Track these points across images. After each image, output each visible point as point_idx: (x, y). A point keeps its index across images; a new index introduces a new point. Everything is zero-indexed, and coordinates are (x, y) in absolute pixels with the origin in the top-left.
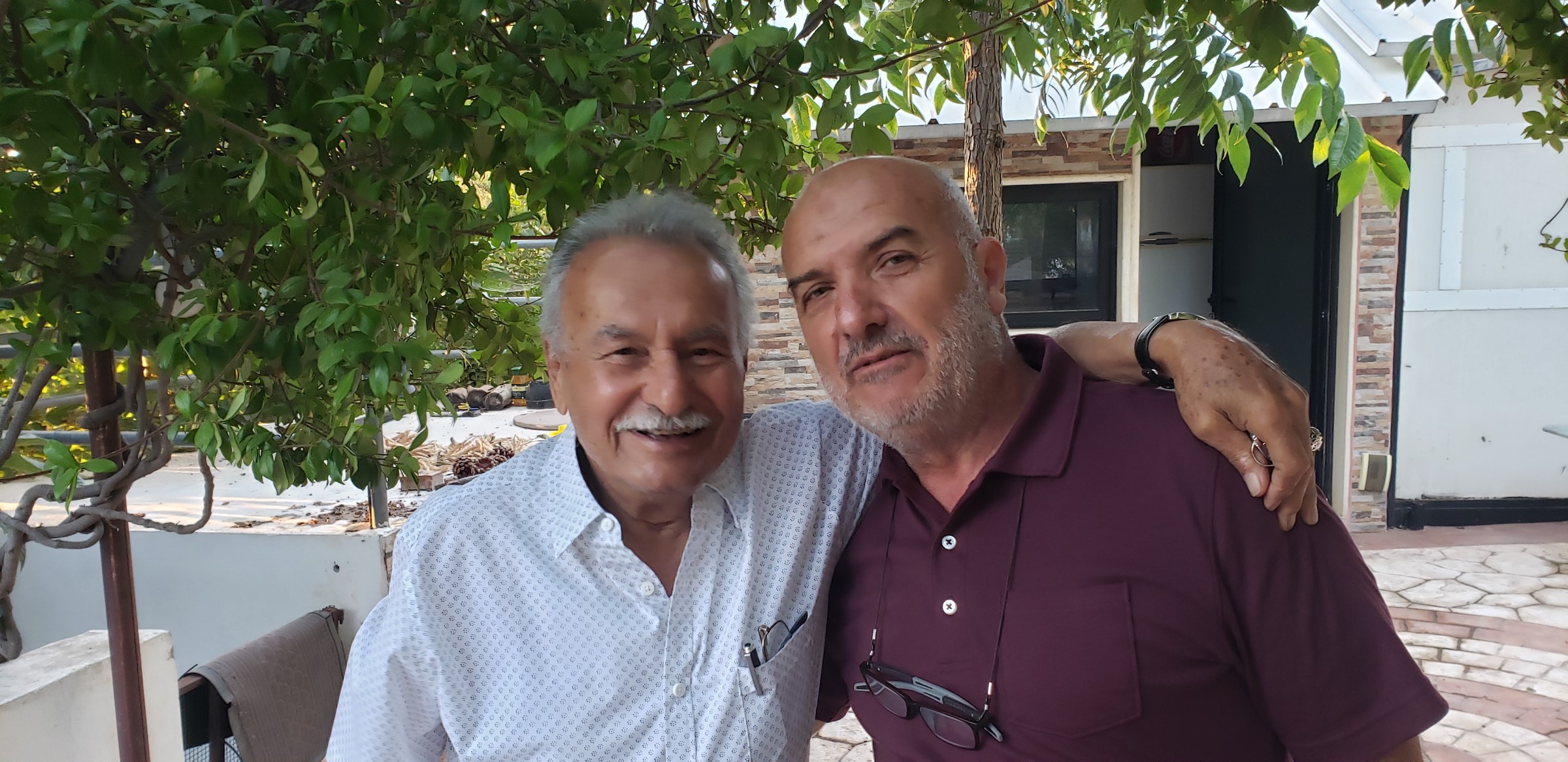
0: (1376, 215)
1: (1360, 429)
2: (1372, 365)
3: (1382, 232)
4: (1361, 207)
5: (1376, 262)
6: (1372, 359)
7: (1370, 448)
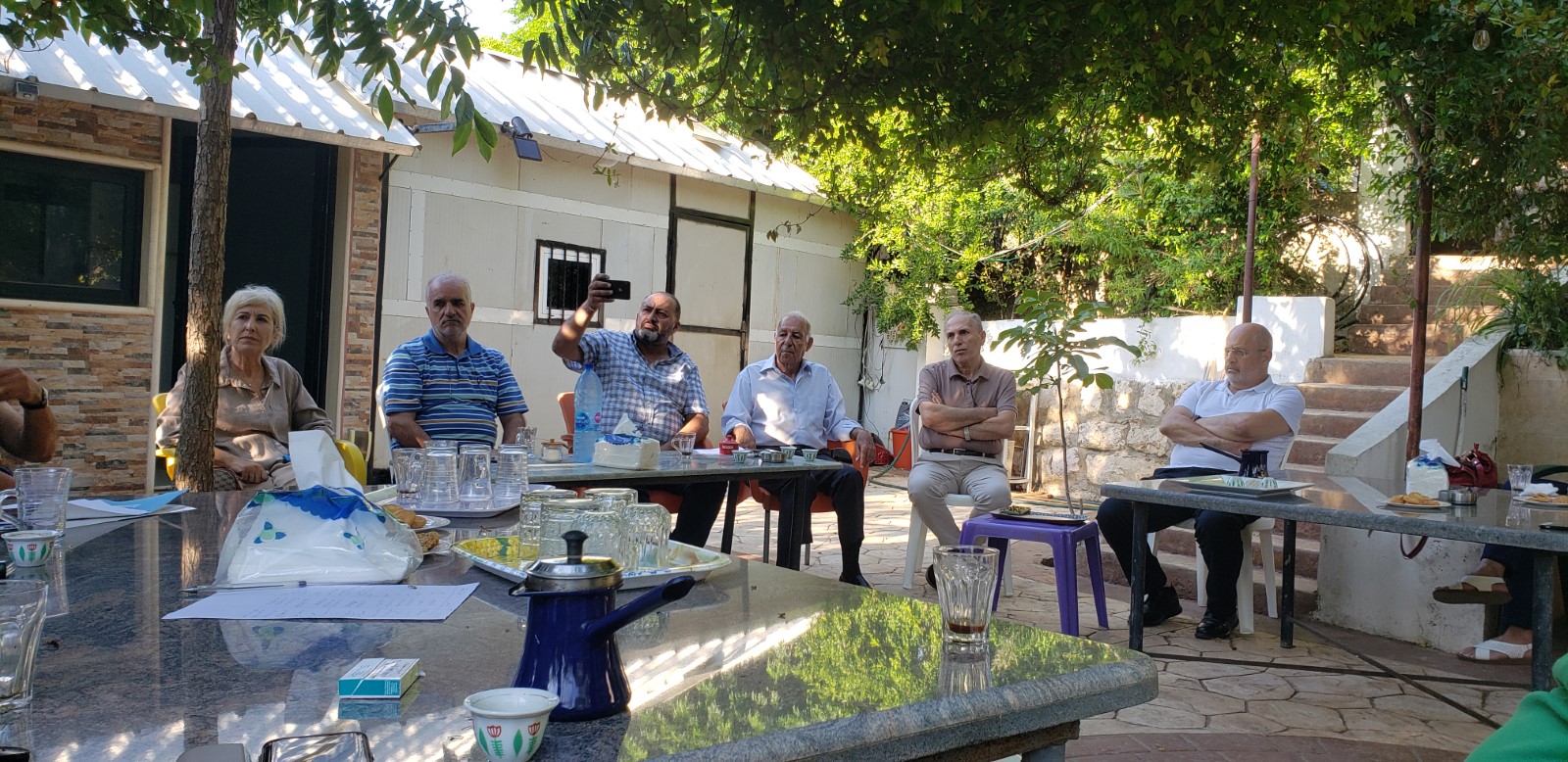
0: (363, 234)
1: (348, 410)
2: (358, 356)
3: (367, 248)
4: (353, 226)
5: (363, 272)
6: (358, 351)
7: (355, 425)
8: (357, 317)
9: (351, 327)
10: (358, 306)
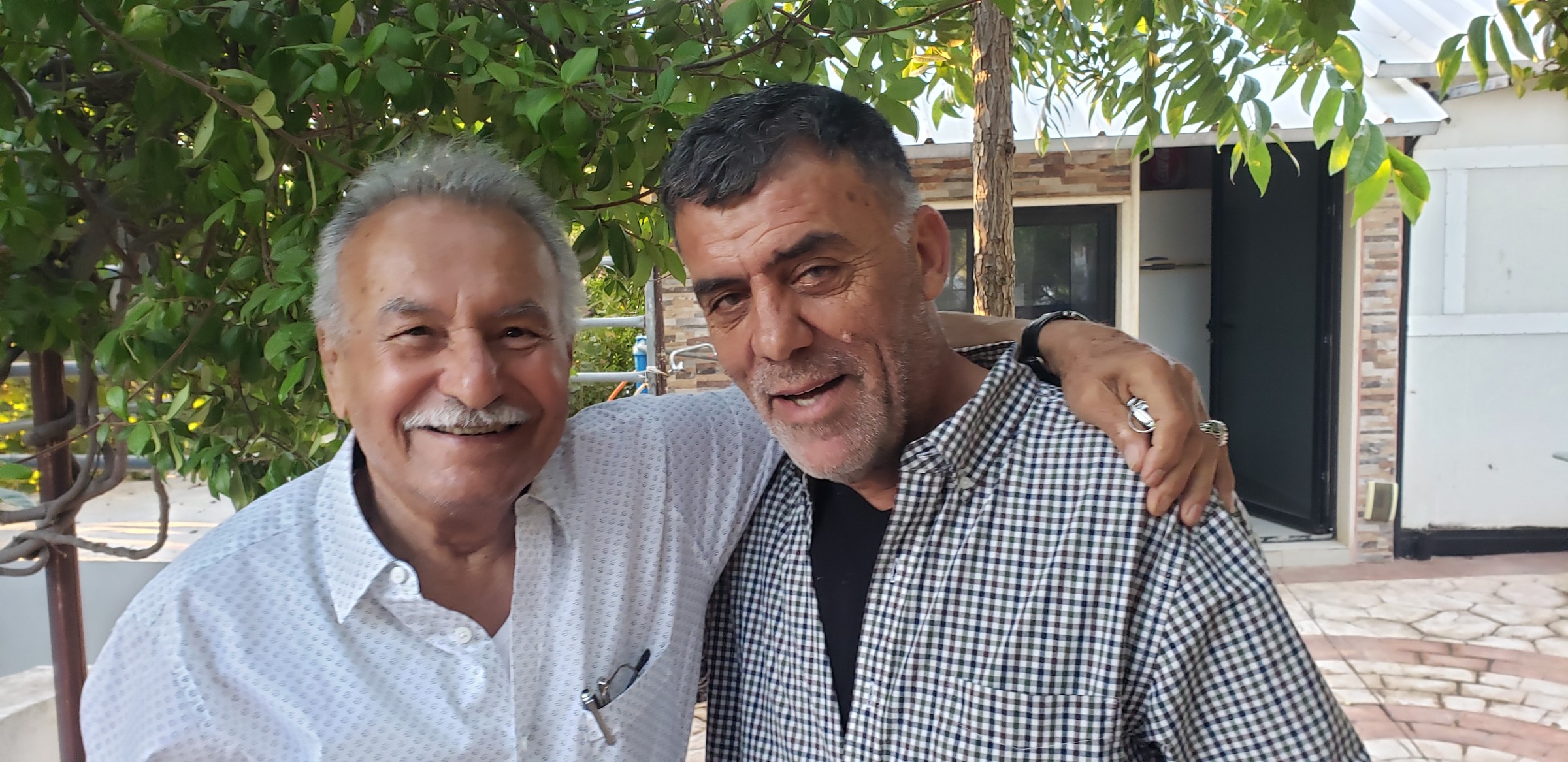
0: (1378, 239)
1: (1365, 457)
2: (1376, 390)
3: (1384, 255)
4: (1364, 229)
5: (1379, 286)
6: (1376, 384)
7: (1375, 476)
8: (1373, 342)
9: (1366, 356)
10: (1374, 329)
